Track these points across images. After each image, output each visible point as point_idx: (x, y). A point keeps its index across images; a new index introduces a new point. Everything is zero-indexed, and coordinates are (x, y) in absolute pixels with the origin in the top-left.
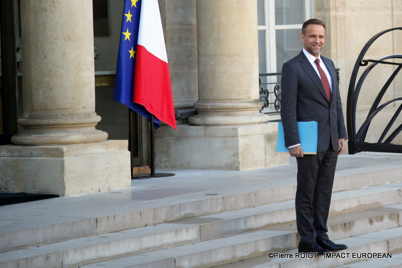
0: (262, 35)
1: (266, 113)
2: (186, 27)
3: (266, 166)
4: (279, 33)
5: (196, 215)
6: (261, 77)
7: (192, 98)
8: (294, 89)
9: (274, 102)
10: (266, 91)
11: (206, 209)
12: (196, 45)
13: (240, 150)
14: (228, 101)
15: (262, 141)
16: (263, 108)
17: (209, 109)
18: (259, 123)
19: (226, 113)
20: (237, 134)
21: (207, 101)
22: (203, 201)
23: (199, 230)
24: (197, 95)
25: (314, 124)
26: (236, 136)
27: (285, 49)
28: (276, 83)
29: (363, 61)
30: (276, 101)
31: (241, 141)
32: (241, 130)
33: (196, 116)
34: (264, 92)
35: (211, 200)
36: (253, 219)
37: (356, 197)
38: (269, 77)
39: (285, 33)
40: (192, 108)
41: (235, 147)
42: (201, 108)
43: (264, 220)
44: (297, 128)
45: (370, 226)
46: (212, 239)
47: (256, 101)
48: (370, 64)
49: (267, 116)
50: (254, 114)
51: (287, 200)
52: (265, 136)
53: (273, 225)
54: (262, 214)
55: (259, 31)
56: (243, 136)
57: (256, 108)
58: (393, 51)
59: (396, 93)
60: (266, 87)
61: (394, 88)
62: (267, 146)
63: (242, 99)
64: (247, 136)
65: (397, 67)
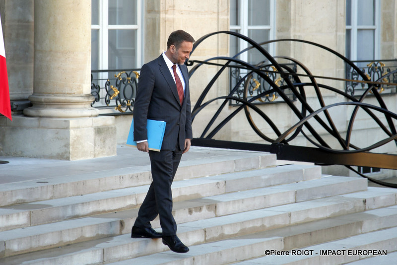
0: (95, 34)
1: (96, 107)
2: (24, 24)
3: (95, 156)
4: (112, 33)
5: (26, 201)
6: (93, 74)
7: (27, 91)
9: (105, 97)
10: (97, 87)
11: (36, 196)
12: (32, 41)
13: (71, 141)
14: (62, 95)
15: (92, 133)
16: (94, 102)
17: (42, 102)
18: (90, 116)
19: (59, 106)
20: (69, 125)
21: (41, 94)
22: (33, 188)
23: (29, 215)
24: (33, 88)
25: (163, 124)
26: (67, 128)
27: (117, 48)
28: (107, 79)
30: (106, 96)
31: (73, 133)
32: (72, 123)
33: (31, 108)
34: (95, 87)
35: (41, 187)
36: (80, 207)
37: (177, 189)
38: (100, 74)
39: (117, 32)
40: (27, 100)
41: (67, 138)
42: (36, 100)
43: (90, 208)
45: (189, 215)
46: (41, 224)
47: (88, 96)
48: (195, 64)
49: (97, 110)
50: (85, 108)
51: (113, 189)
52: (95, 129)
53: (98, 212)
54: (89, 202)
55: (92, 30)
56: (74, 128)
57: (88, 102)
58: (218, 53)
59: (219, 92)
60: (98, 83)
61: (218, 87)
62: (97, 138)
63: (74, 93)
64: (78, 128)
65: (220, 67)
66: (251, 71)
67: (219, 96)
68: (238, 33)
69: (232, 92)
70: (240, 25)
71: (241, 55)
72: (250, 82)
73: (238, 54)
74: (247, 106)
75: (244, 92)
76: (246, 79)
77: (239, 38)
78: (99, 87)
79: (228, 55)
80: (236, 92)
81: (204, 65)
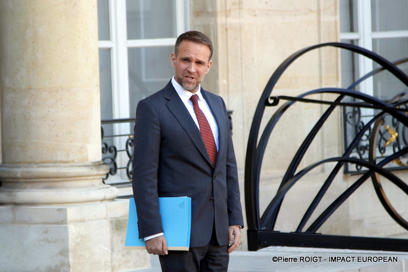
0: (106, 56)
1: (112, 185)
3: (112, 270)
4: (133, 53)
6: (105, 126)
8: (154, 143)
9: (125, 166)
10: (112, 149)
13: (71, 244)
14: (52, 164)
15: (106, 230)
16: (107, 175)
17: (18, 179)
18: (102, 201)
19: (47, 184)
20: (66, 218)
21: (16, 164)
25: (186, 201)
26: (63, 222)
27: (144, 80)
28: (129, 135)
29: (272, 98)
30: (128, 165)
31: (73, 230)
32: (72, 213)
34: (109, 149)
38: (116, 125)
39: (143, 52)
41: (63, 240)
42: (7, 175)
44: (157, 207)
47: (97, 165)
48: (282, 102)
49: (114, 188)
50: (93, 186)
52: (111, 222)
55: (100, 49)
56: (75, 222)
57: (96, 175)
58: (321, 82)
59: (326, 150)
60: (112, 141)
61: (323, 143)
62: (115, 238)
63: (73, 161)
64: (82, 221)
65: (326, 107)
66: (380, 111)
67: (326, 158)
68: (355, 44)
69: (348, 150)
70: (357, 31)
71: (362, 84)
72: (380, 132)
73: (356, 83)
74: (377, 174)
75: (370, 148)
76: (372, 126)
77: (356, 54)
78: (115, 148)
79: (339, 85)
80: (355, 150)
81: (298, 103)
